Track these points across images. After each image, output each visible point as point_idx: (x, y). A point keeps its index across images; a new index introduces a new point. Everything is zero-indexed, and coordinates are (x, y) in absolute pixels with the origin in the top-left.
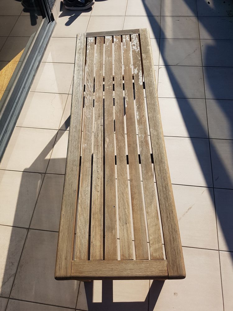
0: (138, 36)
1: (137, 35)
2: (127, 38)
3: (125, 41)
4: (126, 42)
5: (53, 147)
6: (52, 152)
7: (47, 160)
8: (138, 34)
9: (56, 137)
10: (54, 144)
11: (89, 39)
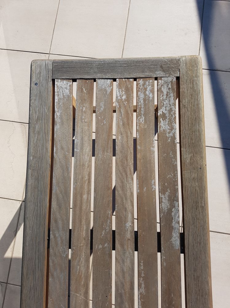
0: (175, 87)
1: (172, 82)
2: (148, 89)
3: (142, 101)
4: (145, 105)
5: (15, 235)
6: (14, 245)
7: (7, 259)
8: (175, 79)
9: (19, 215)
10: (17, 229)
11: (58, 83)
